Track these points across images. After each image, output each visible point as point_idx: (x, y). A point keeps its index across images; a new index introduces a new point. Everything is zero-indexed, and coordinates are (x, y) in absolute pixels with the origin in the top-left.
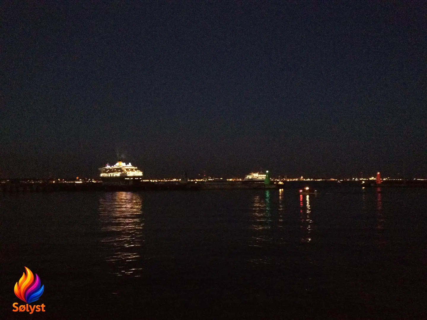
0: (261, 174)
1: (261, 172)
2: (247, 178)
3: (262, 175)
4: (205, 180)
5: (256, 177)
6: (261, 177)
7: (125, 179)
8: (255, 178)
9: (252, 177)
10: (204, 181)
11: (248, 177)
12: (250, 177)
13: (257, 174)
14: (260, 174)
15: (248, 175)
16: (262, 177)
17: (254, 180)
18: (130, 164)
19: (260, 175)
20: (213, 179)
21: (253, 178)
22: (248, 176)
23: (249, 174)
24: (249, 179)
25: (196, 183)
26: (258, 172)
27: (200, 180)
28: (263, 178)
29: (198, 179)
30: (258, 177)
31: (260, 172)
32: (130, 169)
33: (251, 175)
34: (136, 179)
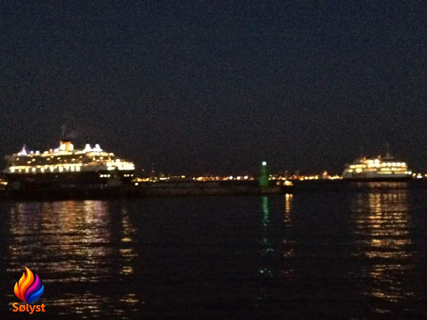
0: (386, 161)
1: (388, 156)
2: (350, 171)
3: (389, 164)
4: (154, 180)
5: (375, 168)
6: (387, 167)
7: (102, 176)
8: (371, 170)
9: (363, 169)
10: (151, 180)
11: (354, 169)
12: (358, 168)
13: (377, 161)
14: (384, 160)
15: (352, 164)
16: (391, 167)
17: (368, 176)
18: (97, 146)
19: (384, 164)
20: (169, 178)
21: (365, 170)
22: (352, 167)
23: (354, 160)
24: (354, 174)
25: (137, 184)
26: (379, 157)
27: (144, 180)
28: (393, 172)
29: (141, 178)
30: (379, 169)
31: (383, 156)
32: (101, 156)
33: (360, 163)
34: (125, 175)
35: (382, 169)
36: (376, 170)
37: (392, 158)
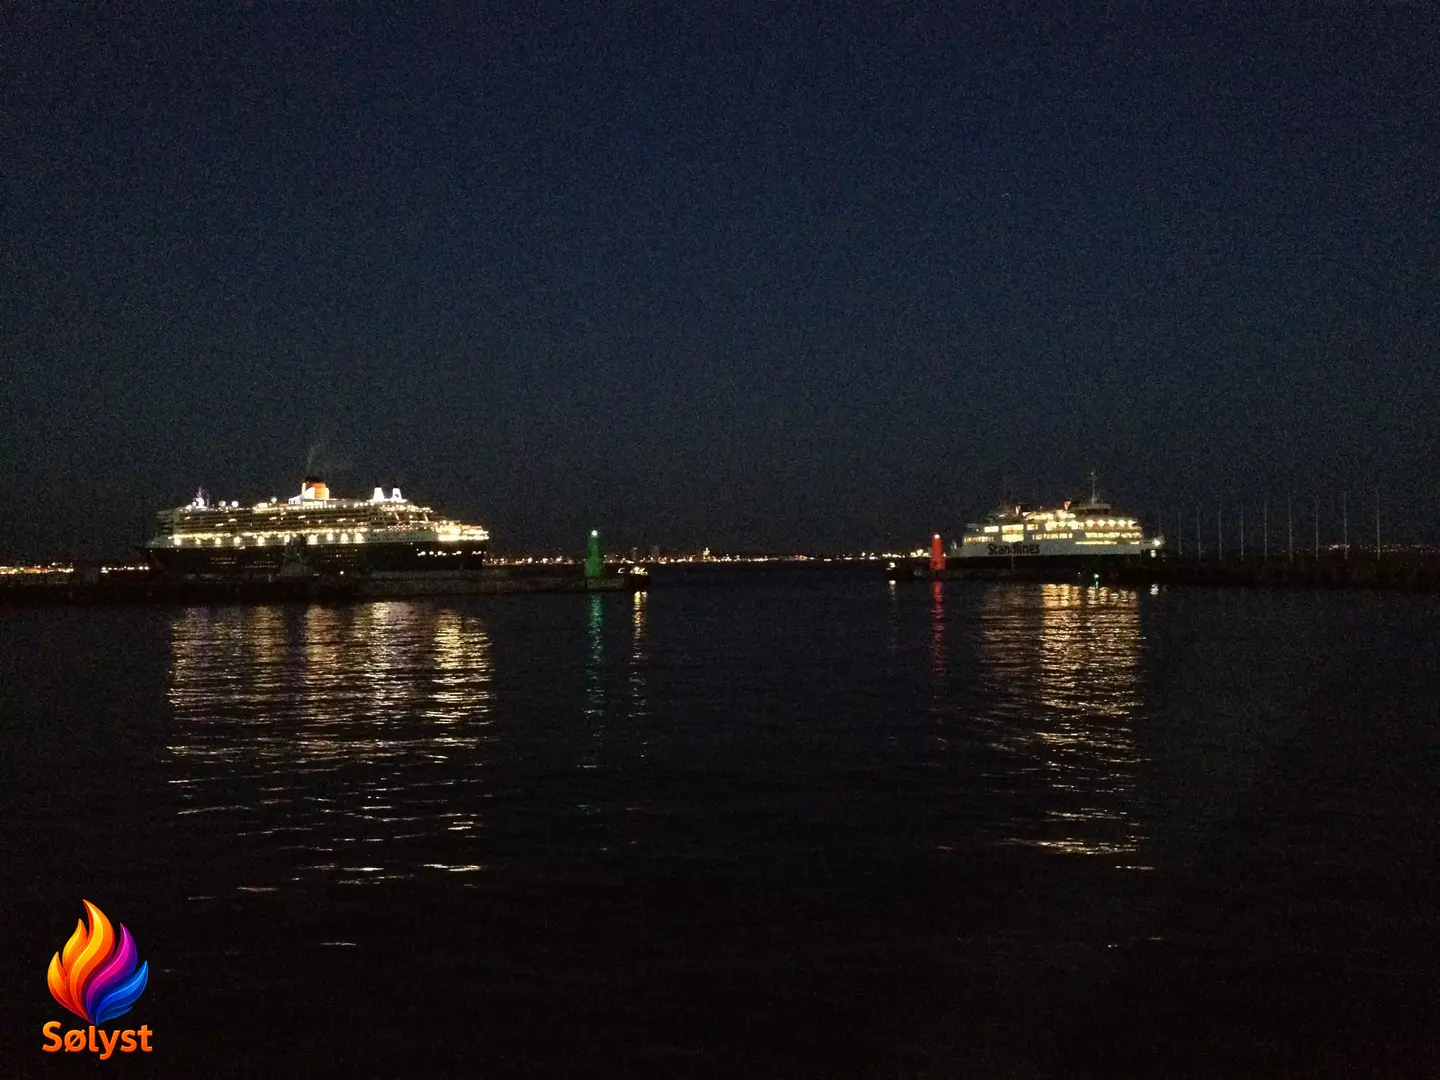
2: (984, 540)
9: (1028, 534)
11: (996, 535)
21: (1036, 537)
24: (996, 546)
26: (1067, 505)
35: (1088, 535)
36: (1071, 536)
37: (1107, 506)
